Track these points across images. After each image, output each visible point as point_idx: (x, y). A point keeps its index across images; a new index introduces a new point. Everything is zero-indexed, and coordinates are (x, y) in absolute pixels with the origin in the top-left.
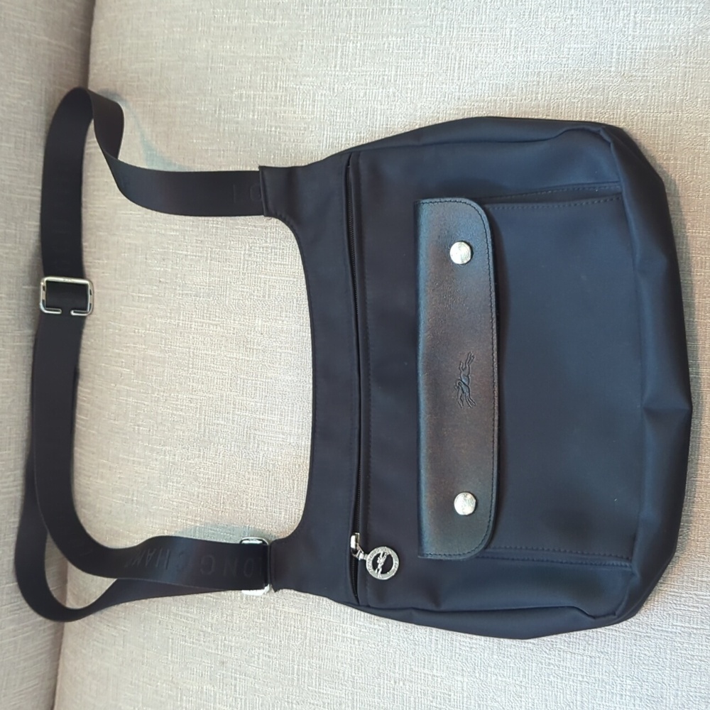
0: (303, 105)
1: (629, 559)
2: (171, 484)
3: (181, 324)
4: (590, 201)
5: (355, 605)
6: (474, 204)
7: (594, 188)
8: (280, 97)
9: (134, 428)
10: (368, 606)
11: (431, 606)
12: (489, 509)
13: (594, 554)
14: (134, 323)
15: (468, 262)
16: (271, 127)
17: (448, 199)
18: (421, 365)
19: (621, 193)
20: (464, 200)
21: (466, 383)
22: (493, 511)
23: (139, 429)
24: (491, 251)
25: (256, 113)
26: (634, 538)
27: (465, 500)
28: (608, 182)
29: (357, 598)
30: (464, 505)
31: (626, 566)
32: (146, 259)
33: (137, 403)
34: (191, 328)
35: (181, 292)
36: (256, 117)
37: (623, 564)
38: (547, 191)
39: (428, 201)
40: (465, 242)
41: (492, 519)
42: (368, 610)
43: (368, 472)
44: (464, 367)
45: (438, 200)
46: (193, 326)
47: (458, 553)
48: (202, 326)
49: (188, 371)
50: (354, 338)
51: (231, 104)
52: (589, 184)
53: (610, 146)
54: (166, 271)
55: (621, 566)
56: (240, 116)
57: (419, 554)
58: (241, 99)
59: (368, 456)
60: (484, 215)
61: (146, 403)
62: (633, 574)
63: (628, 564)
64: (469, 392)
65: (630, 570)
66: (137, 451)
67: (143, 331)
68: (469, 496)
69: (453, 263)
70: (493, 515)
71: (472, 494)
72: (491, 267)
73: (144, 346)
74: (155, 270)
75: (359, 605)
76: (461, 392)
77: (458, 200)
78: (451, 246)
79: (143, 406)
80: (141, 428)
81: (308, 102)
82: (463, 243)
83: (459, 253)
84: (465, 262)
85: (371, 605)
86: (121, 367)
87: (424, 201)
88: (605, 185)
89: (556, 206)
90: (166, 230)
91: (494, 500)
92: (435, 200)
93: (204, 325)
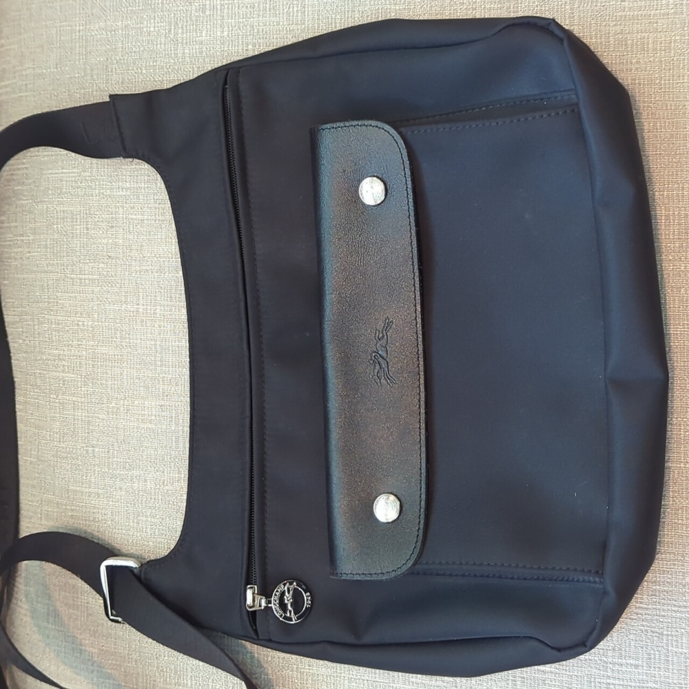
0: (288, 14)
1: (599, 573)
2: (144, 519)
3: (140, 310)
4: (537, 115)
5: (254, 639)
6: (387, 127)
7: (542, 100)
8: (256, 5)
9: (87, 451)
10: (270, 640)
11: (350, 639)
12: (417, 514)
13: (553, 569)
14: (76, 313)
15: (382, 202)
16: (248, 44)
17: (355, 123)
18: (327, 336)
19: (577, 104)
20: (373, 123)
21: (384, 355)
22: (422, 516)
23: (94, 451)
24: (410, 186)
25: (226, 29)
26: (604, 547)
27: (387, 503)
28: (560, 91)
29: (256, 631)
30: (386, 509)
31: (595, 582)
32: (88, 229)
33: (88, 417)
34: (155, 313)
35: (138, 268)
36: (226, 33)
37: (591, 579)
38: (480, 108)
39: (328, 126)
40: (378, 177)
41: (422, 527)
42: (270, 644)
43: (263, 473)
44: (381, 335)
45: (342, 124)
46: (158, 311)
47: (380, 572)
48: (171, 310)
49: (155, 370)
50: (242, 304)
51: (191, 20)
52: (534, 95)
53: (562, 44)
54: (116, 244)
55: (589, 582)
56: (204, 35)
57: (332, 574)
58: (204, 12)
59: (262, 453)
60: (401, 142)
61: (101, 416)
62: (605, 593)
63: (597, 579)
64: (388, 368)
65: (601, 586)
66: (93, 480)
67: (90, 323)
68: (392, 497)
69: (363, 204)
70: (422, 521)
71: (396, 496)
72: (412, 208)
73: (92, 343)
74: (100, 243)
75: (259, 639)
76: (378, 367)
77: (366, 122)
78: (360, 181)
79: (98, 420)
80: (97, 450)
81: (295, 9)
82: (375, 178)
83: (371, 191)
84: (379, 202)
85: (273, 639)
86: (63, 371)
87: (324, 126)
88: (556, 94)
89: (494, 124)
90: (112, 189)
91: (423, 503)
92: (338, 124)
93: (173, 308)
